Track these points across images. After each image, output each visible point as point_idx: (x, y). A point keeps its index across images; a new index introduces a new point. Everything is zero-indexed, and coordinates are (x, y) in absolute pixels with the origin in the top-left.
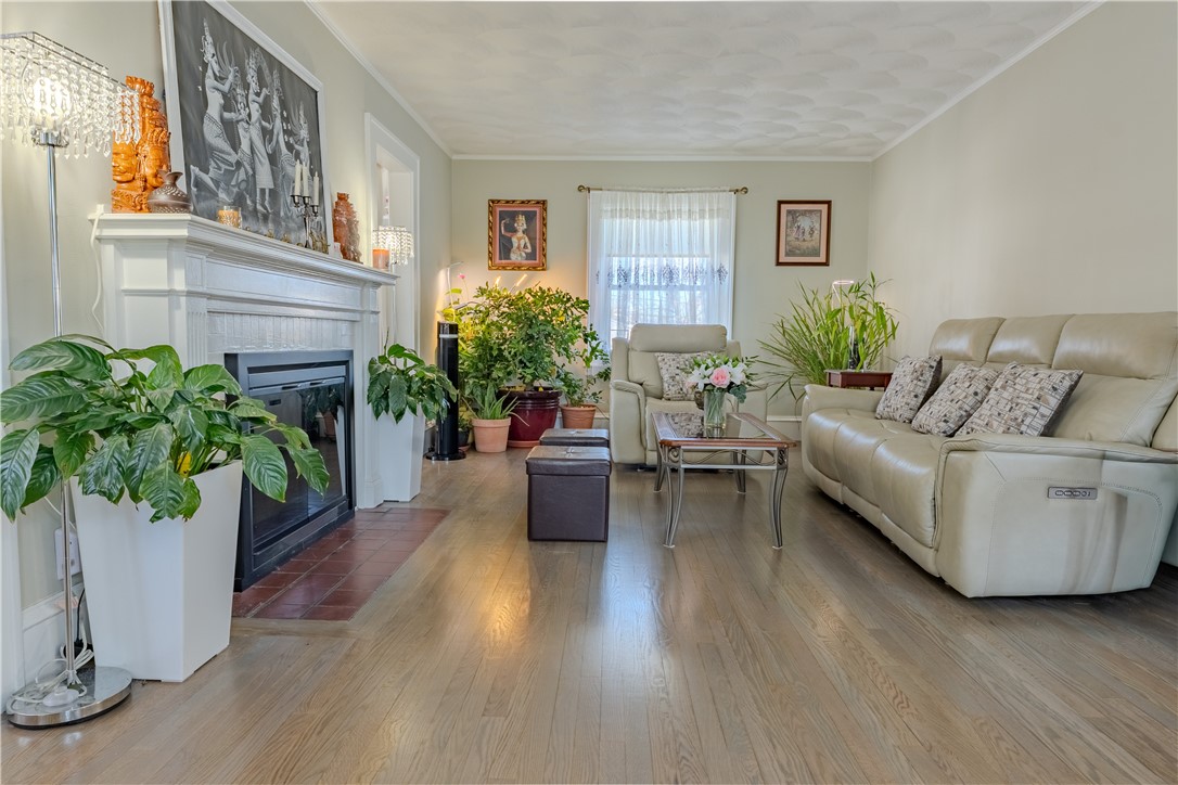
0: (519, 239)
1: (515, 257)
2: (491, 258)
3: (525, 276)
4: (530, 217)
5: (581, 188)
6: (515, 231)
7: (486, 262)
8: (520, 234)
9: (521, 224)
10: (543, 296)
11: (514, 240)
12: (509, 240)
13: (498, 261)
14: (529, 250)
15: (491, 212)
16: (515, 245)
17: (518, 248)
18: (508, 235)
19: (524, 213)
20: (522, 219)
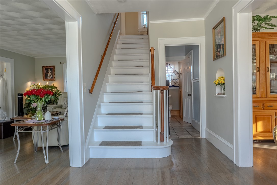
0: (49, 74)
1: (48, 78)
2: (43, 78)
3: (48, 82)
4: (51, 69)
5: (61, 63)
6: (48, 72)
7: (42, 79)
8: (49, 73)
9: (50, 71)
10: (52, 87)
11: (48, 74)
12: (47, 74)
13: (45, 79)
14: (51, 76)
15: (43, 69)
16: (49, 75)
17: (49, 76)
18: (47, 73)
19: (50, 69)
20: (50, 70)
